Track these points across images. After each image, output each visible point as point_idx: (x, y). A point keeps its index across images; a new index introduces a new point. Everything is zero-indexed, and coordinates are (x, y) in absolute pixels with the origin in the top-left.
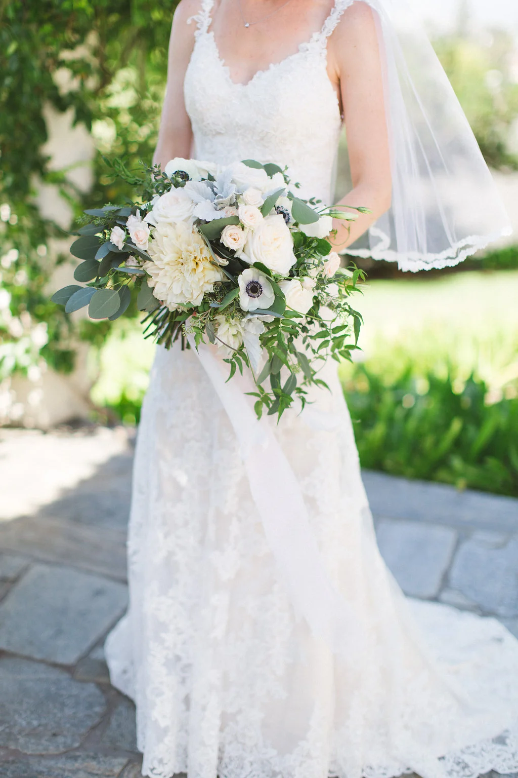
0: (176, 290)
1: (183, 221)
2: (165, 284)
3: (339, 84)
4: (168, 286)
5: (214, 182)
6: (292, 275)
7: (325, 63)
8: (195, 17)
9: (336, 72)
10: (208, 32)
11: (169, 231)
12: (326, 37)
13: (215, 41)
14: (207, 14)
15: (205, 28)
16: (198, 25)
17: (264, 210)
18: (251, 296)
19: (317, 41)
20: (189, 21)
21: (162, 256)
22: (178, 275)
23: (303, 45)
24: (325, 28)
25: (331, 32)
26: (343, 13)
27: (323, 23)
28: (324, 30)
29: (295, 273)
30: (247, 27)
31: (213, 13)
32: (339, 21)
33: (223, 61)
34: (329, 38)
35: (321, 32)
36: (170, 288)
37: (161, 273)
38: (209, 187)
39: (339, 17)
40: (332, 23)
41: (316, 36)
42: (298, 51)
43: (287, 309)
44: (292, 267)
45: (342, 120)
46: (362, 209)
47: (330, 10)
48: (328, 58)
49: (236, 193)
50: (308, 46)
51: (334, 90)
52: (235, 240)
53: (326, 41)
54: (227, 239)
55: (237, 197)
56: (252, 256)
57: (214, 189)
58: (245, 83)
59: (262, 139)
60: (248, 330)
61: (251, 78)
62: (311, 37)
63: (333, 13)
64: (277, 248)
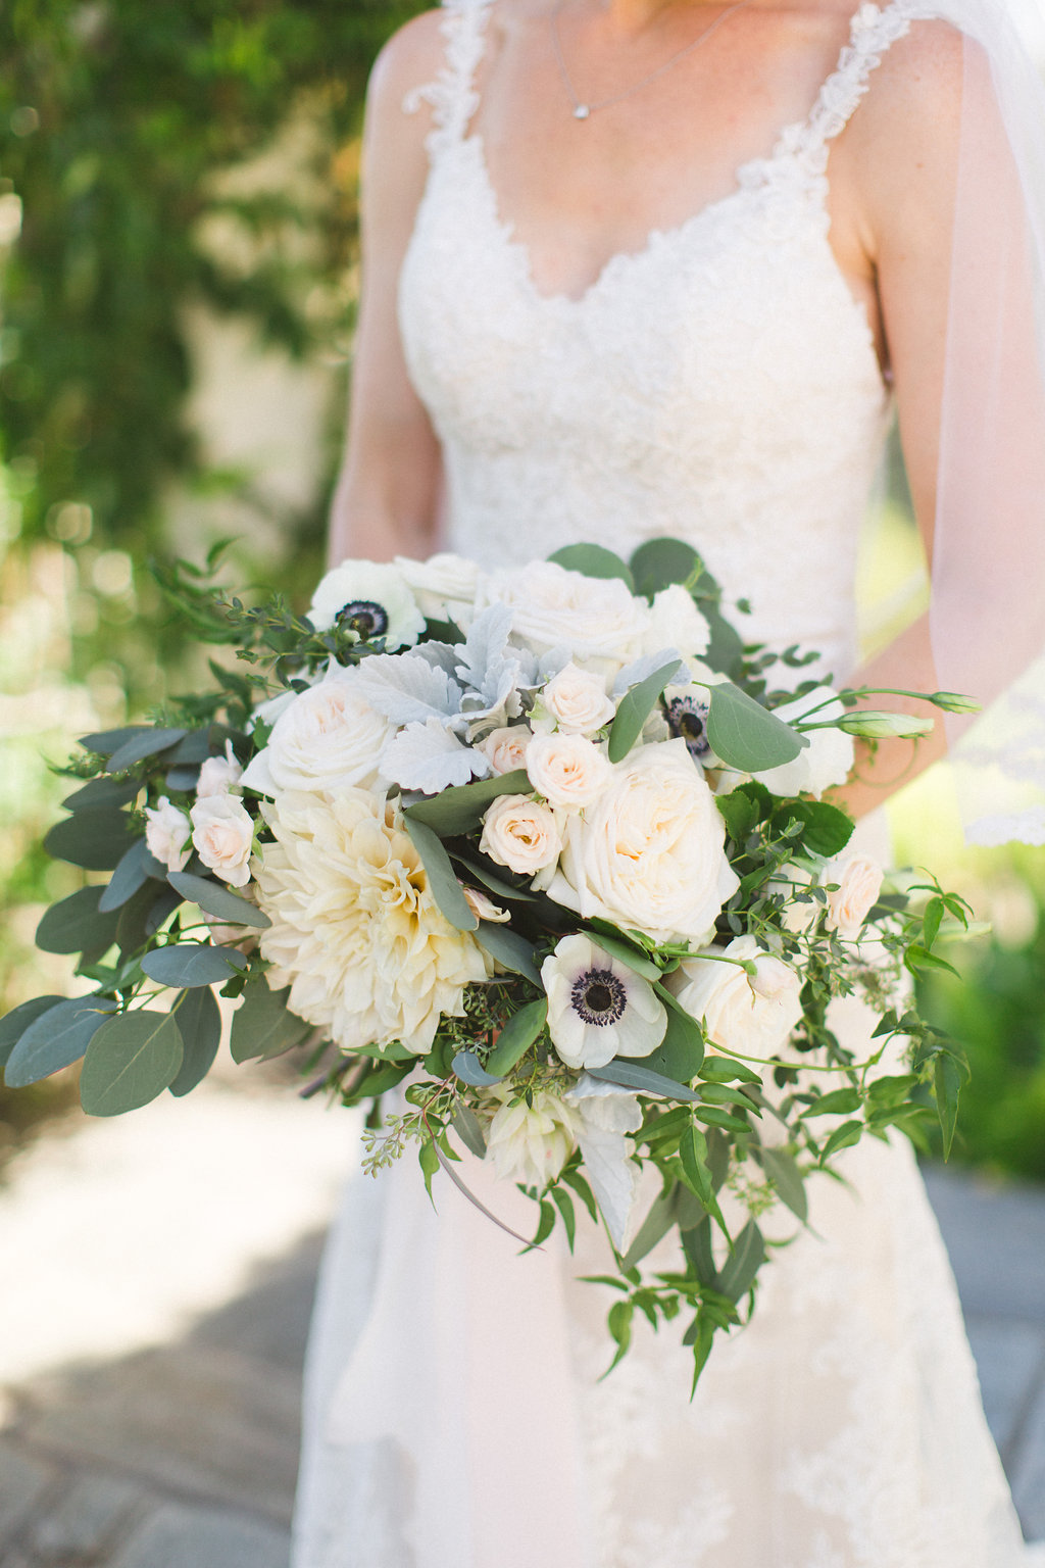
0: (355, 1000)
1: (359, 785)
2: (321, 979)
3: (873, 279)
4: (331, 984)
5: (459, 646)
6: (724, 934)
7: (823, 222)
8: (428, 90)
9: (862, 244)
10: (467, 135)
11: (314, 820)
12: (827, 141)
13: (487, 164)
14: (464, 81)
15: (456, 125)
16: (439, 116)
17: (617, 737)
18: (589, 1020)
19: (797, 151)
20: (411, 103)
21: (298, 895)
22: (361, 949)
23: (749, 170)
24: (822, 109)
25: (841, 125)
26: (877, 62)
27: (815, 96)
28: (818, 116)
29: (735, 924)
30: (582, 119)
31: (483, 77)
32: (865, 89)
33: (509, 229)
34: (835, 143)
35: (809, 124)
36: (338, 992)
37: (305, 946)
38: (438, 668)
39: (865, 76)
40: (843, 95)
41: (792, 134)
42: (736, 186)
43: (708, 1052)
44: (724, 907)
45: (889, 385)
46: (946, 699)
47: (836, 56)
48: (831, 205)
49: (522, 687)
50: (769, 168)
51: (856, 301)
52: (527, 840)
53: (826, 152)
54: (501, 843)
55: (527, 704)
56: (586, 894)
57: (459, 669)
58: (577, 296)
59: (636, 465)
60: (589, 1119)
61: (594, 277)
62: (778, 139)
63: (846, 64)
64: (670, 851)
